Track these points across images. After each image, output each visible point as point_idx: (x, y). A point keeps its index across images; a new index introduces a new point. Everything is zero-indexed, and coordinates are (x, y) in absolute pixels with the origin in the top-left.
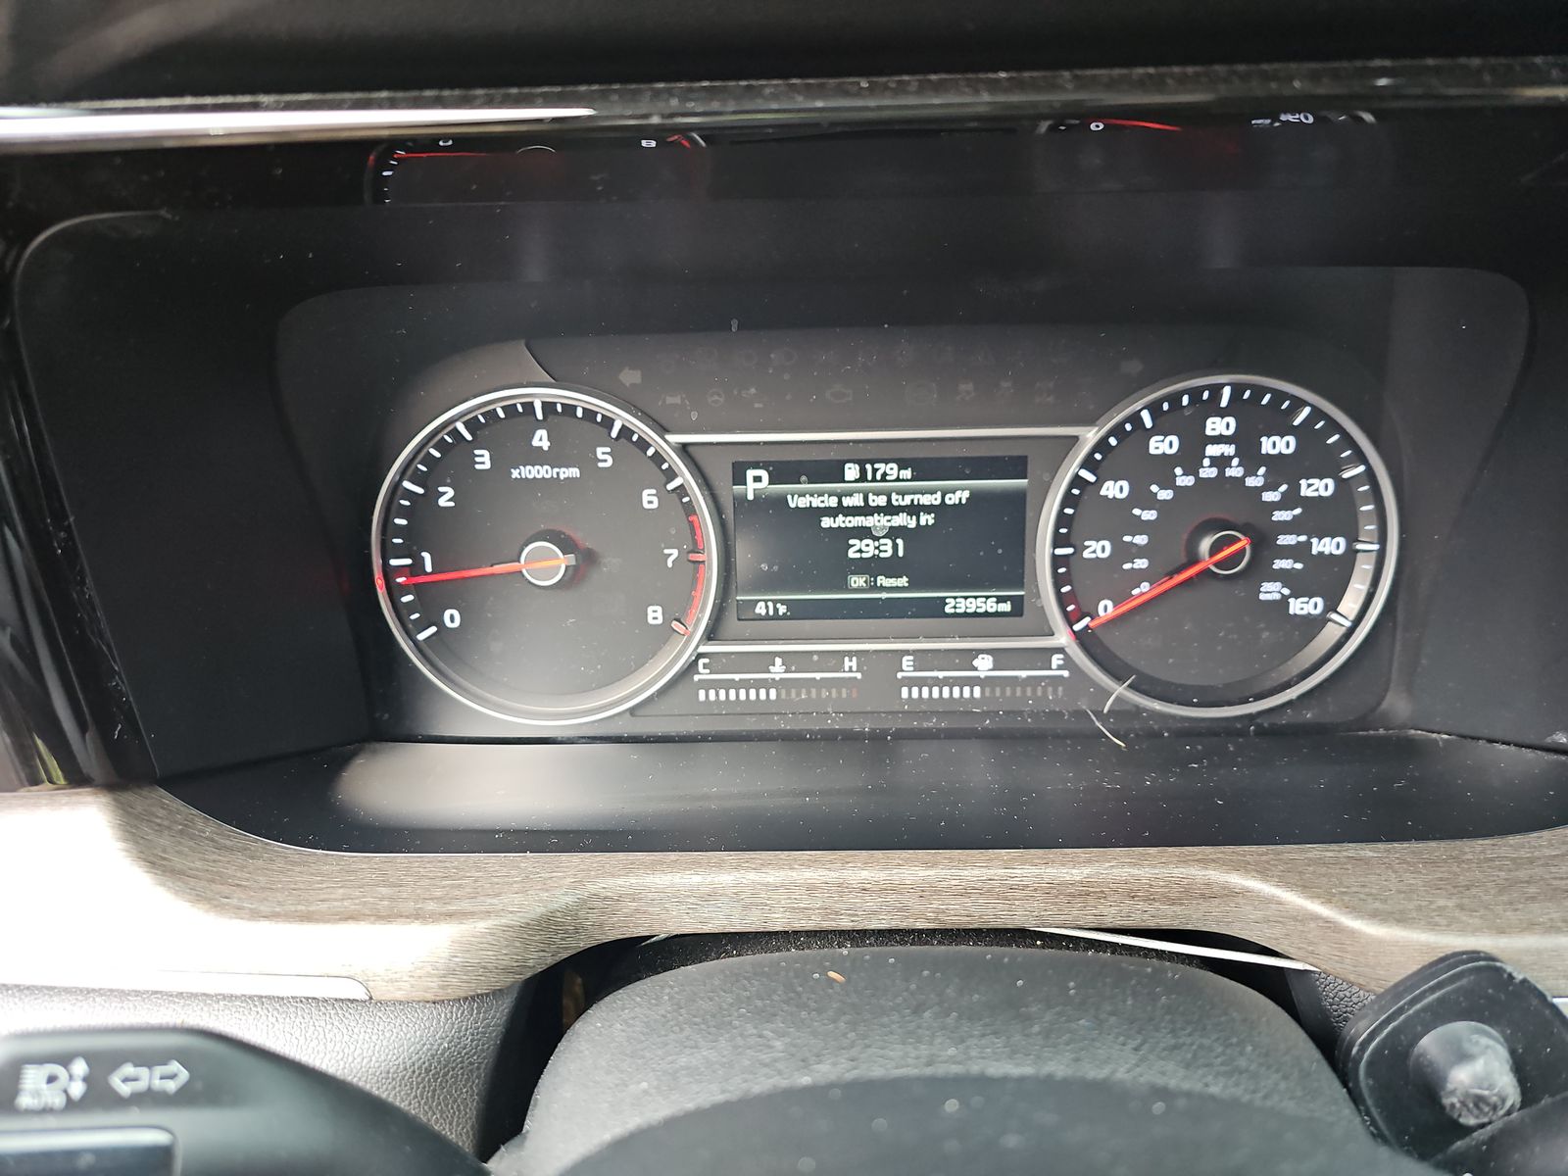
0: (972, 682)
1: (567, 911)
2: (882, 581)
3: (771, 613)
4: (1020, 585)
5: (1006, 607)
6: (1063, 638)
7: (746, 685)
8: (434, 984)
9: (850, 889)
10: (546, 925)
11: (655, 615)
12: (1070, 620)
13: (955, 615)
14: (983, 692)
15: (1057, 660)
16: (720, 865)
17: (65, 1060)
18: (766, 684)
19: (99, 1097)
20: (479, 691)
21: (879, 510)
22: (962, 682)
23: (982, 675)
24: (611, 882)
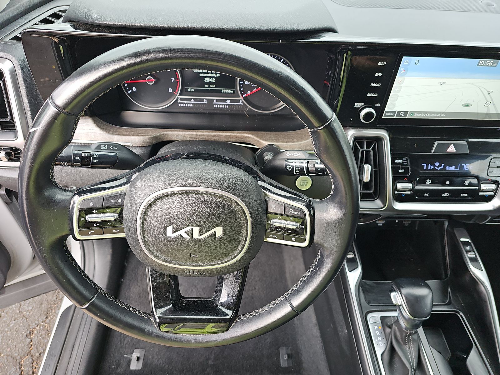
0: (226, 105)
1: (158, 136)
2: (211, 86)
3: (191, 91)
4: (234, 88)
5: (232, 92)
6: (241, 98)
7: (187, 103)
8: (141, 144)
9: (198, 135)
10: (155, 138)
11: (170, 90)
12: (242, 95)
13: (224, 93)
14: (228, 107)
15: (241, 101)
16: (179, 131)
17: (105, 145)
18: (191, 104)
19: (109, 149)
20: (138, 101)
21: (210, 73)
22: (225, 105)
23: (228, 104)
24: (164, 132)
